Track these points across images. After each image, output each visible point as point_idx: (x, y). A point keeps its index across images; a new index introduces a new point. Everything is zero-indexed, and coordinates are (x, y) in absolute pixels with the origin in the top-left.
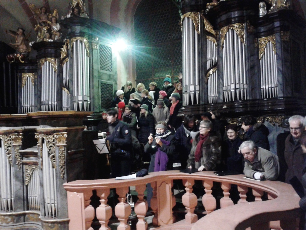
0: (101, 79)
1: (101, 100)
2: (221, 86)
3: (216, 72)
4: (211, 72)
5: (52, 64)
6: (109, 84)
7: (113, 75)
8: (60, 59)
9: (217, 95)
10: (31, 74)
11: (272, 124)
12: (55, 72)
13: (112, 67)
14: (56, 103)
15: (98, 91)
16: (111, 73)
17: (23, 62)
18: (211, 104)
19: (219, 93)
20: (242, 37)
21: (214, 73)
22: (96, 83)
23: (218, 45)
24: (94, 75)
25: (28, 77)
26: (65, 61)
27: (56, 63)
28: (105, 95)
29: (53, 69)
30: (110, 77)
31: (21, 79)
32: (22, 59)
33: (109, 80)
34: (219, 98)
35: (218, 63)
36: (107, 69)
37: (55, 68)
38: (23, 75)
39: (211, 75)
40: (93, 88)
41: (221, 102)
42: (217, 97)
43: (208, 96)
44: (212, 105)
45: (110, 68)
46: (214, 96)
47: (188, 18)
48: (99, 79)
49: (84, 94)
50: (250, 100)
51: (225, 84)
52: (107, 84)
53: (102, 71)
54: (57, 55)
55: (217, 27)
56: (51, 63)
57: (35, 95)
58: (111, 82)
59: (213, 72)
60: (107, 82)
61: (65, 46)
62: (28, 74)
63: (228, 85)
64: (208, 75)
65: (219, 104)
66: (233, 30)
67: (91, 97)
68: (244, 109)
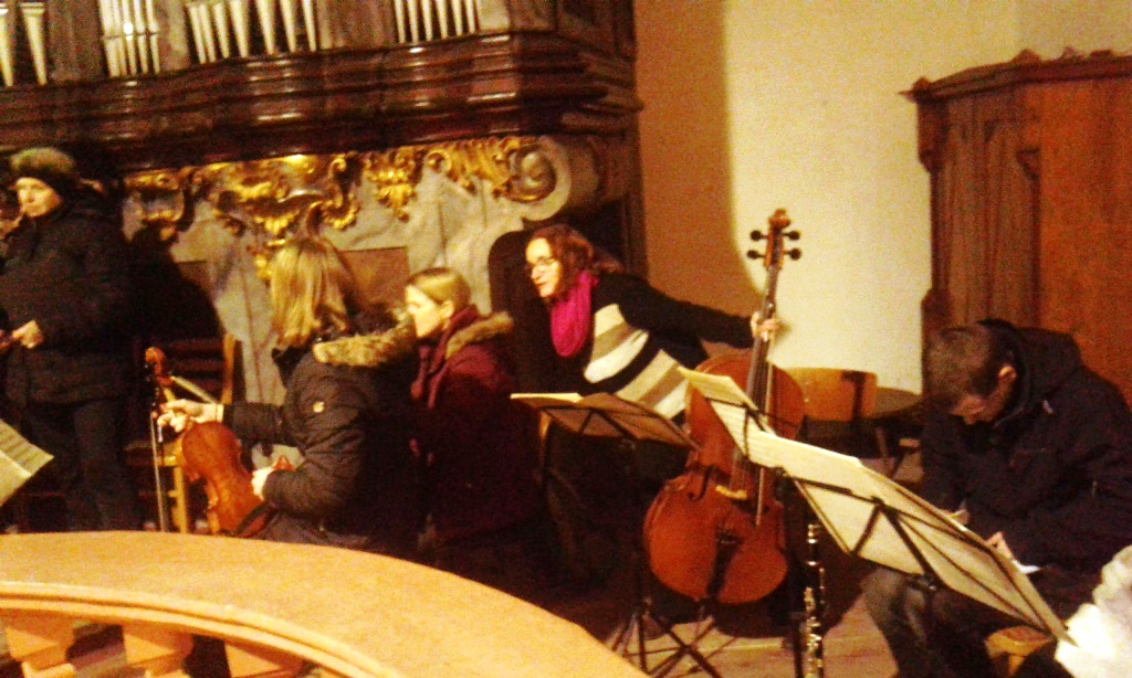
9: (154, 26)
18: (120, 79)
19: (161, 13)
34: (165, 48)
41: (175, 64)
42: (154, 39)
43: (100, 32)
44: (132, 84)
46: (136, 34)
65: (167, 77)
68: (307, 104)
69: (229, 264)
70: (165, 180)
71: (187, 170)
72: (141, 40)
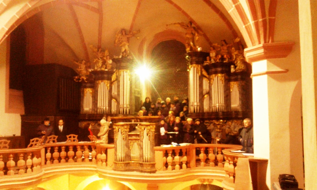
0: (135, 94)
1: (135, 107)
2: (211, 104)
3: (208, 96)
6: (138, 97)
7: (140, 92)
8: (111, 81)
11: (236, 124)
12: (107, 89)
13: (139, 86)
14: (108, 108)
15: (134, 101)
16: (139, 90)
17: (86, 82)
18: (205, 113)
19: (210, 107)
20: (222, 81)
23: (210, 83)
24: (132, 92)
25: (88, 91)
26: (114, 83)
27: (108, 83)
31: (83, 91)
32: (86, 80)
33: (138, 94)
35: (209, 92)
37: (108, 86)
38: (85, 89)
40: (131, 100)
41: (211, 112)
43: (204, 108)
47: (194, 67)
49: (127, 103)
50: (226, 112)
53: (135, 89)
54: (109, 79)
55: (209, 74)
56: (105, 84)
57: (93, 102)
59: (206, 96)
61: (115, 74)
62: (88, 89)
63: (215, 104)
64: (204, 97)
66: (218, 77)
67: (131, 105)
68: (223, 116)
69: (213, 129)
72: (208, 109)
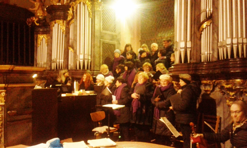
0: (103, 39)
1: (102, 59)
2: (216, 42)
3: (210, 25)
4: (204, 25)
5: (60, 25)
6: (111, 44)
7: (116, 36)
8: (67, 21)
9: (211, 52)
10: (45, 36)
12: (63, 33)
13: (115, 28)
14: (63, 61)
15: (99, 51)
16: (114, 33)
17: (38, 24)
18: (203, 62)
19: (213, 50)
21: (209, 27)
22: (97, 42)
24: (95, 35)
25: (43, 38)
26: (71, 23)
27: (64, 25)
28: (107, 54)
29: (62, 30)
30: (113, 38)
31: (37, 39)
32: (37, 22)
33: (111, 40)
34: (213, 56)
35: (213, 15)
36: (109, 29)
37: (63, 29)
38: (39, 36)
39: (204, 30)
40: (94, 47)
41: (215, 60)
42: (211, 55)
43: (201, 53)
44: (205, 63)
45: (113, 29)
46: (207, 54)
48: (101, 39)
49: (85, 53)
51: (220, 39)
52: (110, 44)
53: (104, 31)
54: (65, 18)
57: (48, 54)
58: (115, 42)
59: (206, 25)
60: (109, 42)
61: (71, 9)
62: (43, 35)
63: (223, 40)
64: (201, 29)
65: (212, 62)
67: (92, 56)
68: (242, 69)
69: (221, 100)
70: (209, 82)
71: (214, 81)
72: (208, 55)
